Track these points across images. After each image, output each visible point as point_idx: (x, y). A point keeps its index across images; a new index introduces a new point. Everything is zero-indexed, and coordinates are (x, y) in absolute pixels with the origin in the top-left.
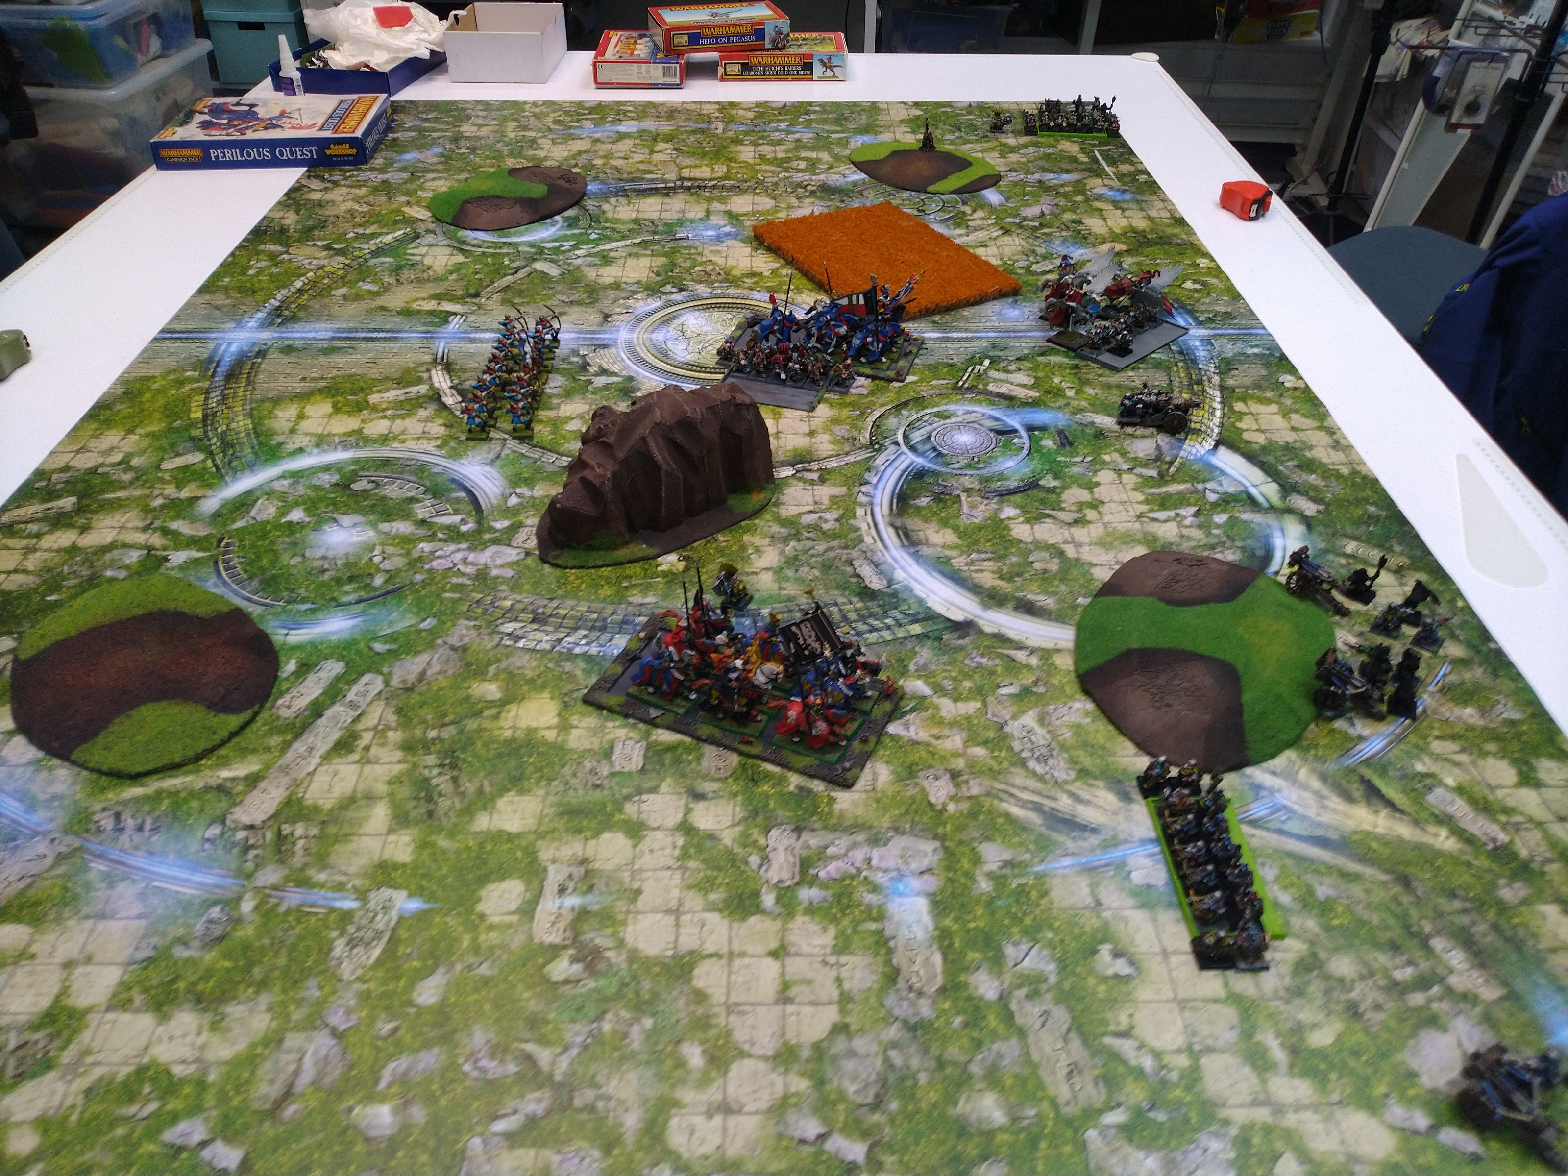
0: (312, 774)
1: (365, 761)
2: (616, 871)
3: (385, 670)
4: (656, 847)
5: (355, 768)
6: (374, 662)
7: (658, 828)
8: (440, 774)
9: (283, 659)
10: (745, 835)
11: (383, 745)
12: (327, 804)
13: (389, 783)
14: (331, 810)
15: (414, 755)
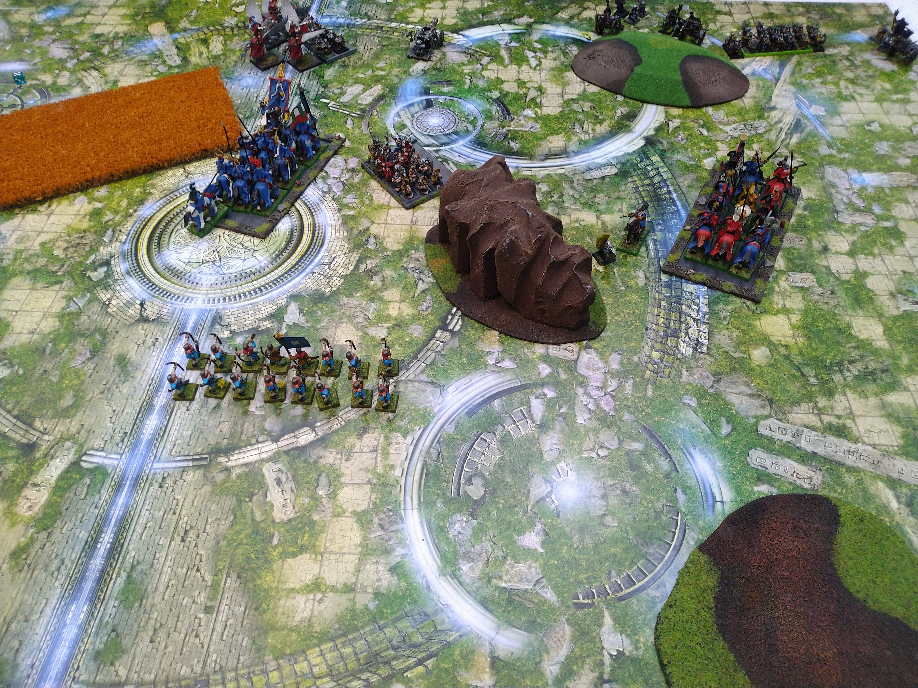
0: (874, 447)
1: (851, 415)
2: (894, 282)
3: (753, 420)
4: (870, 266)
5: (859, 421)
6: (745, 430)
7: (856, 265)
8: (849, 371)
9: (754, 497)
10: (847, 231)
11: (832, 408)
12: (898, 430)
13: (867, 397)
14: (902, 426)
15: (836, 388)
